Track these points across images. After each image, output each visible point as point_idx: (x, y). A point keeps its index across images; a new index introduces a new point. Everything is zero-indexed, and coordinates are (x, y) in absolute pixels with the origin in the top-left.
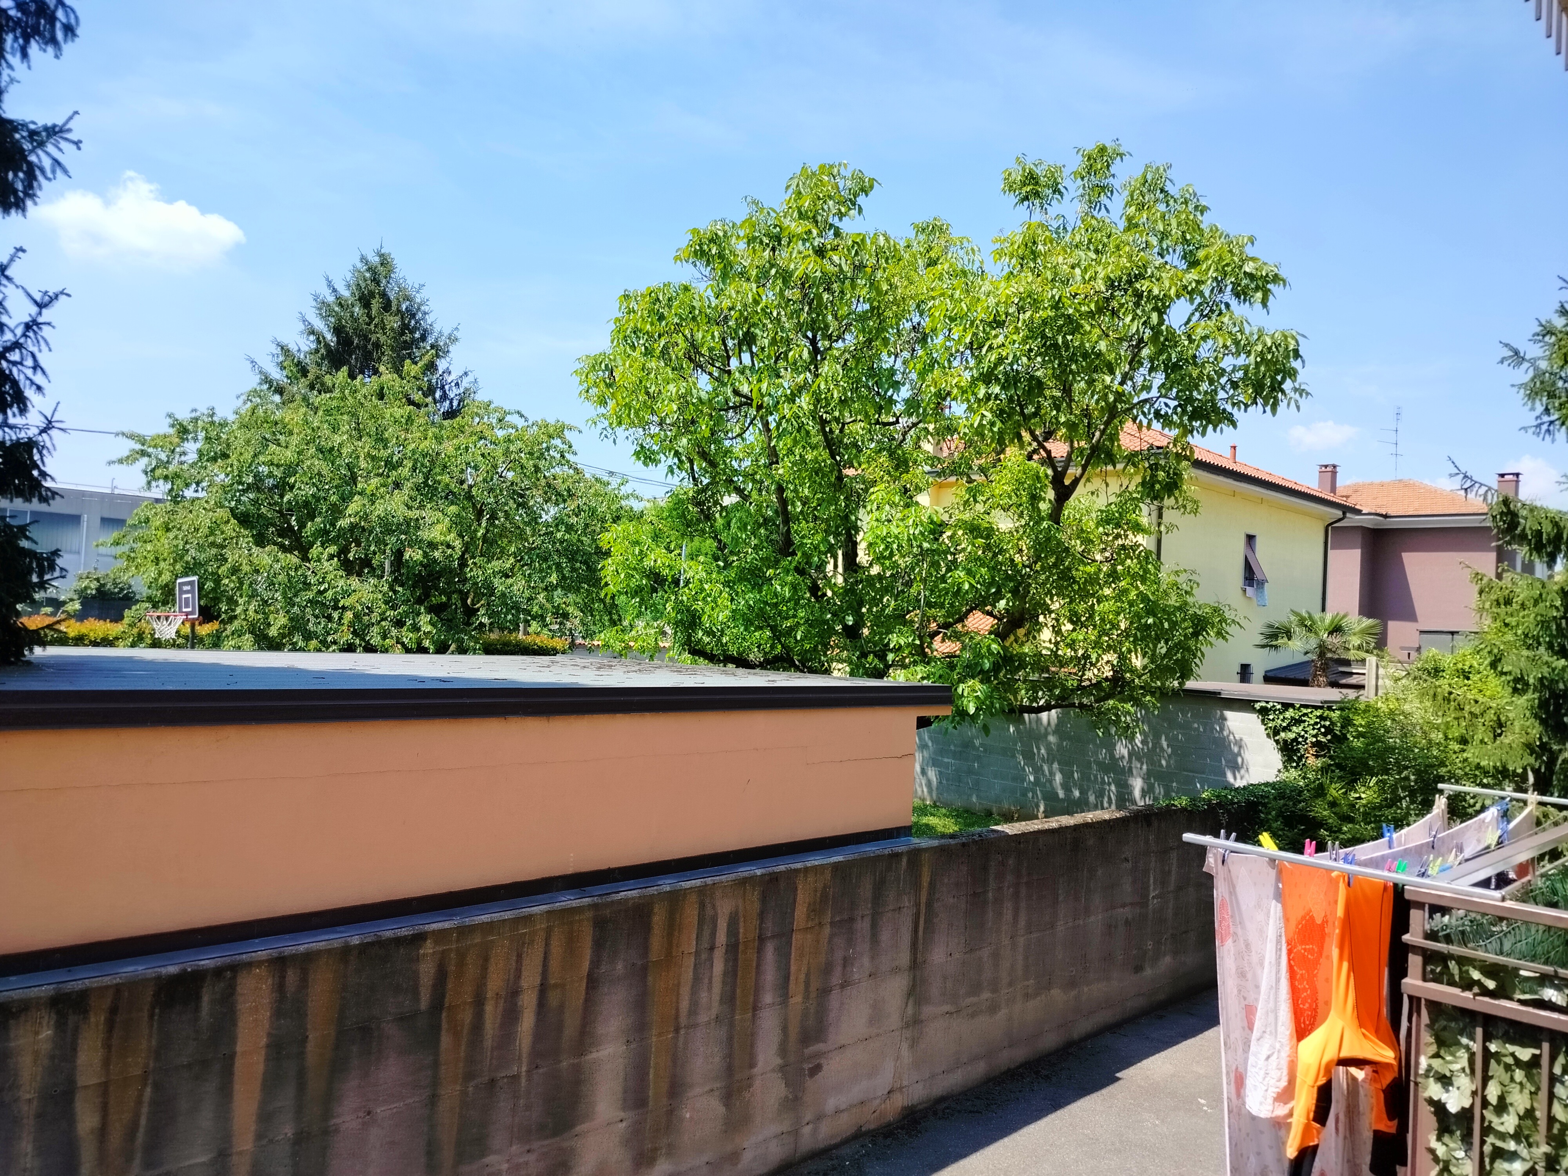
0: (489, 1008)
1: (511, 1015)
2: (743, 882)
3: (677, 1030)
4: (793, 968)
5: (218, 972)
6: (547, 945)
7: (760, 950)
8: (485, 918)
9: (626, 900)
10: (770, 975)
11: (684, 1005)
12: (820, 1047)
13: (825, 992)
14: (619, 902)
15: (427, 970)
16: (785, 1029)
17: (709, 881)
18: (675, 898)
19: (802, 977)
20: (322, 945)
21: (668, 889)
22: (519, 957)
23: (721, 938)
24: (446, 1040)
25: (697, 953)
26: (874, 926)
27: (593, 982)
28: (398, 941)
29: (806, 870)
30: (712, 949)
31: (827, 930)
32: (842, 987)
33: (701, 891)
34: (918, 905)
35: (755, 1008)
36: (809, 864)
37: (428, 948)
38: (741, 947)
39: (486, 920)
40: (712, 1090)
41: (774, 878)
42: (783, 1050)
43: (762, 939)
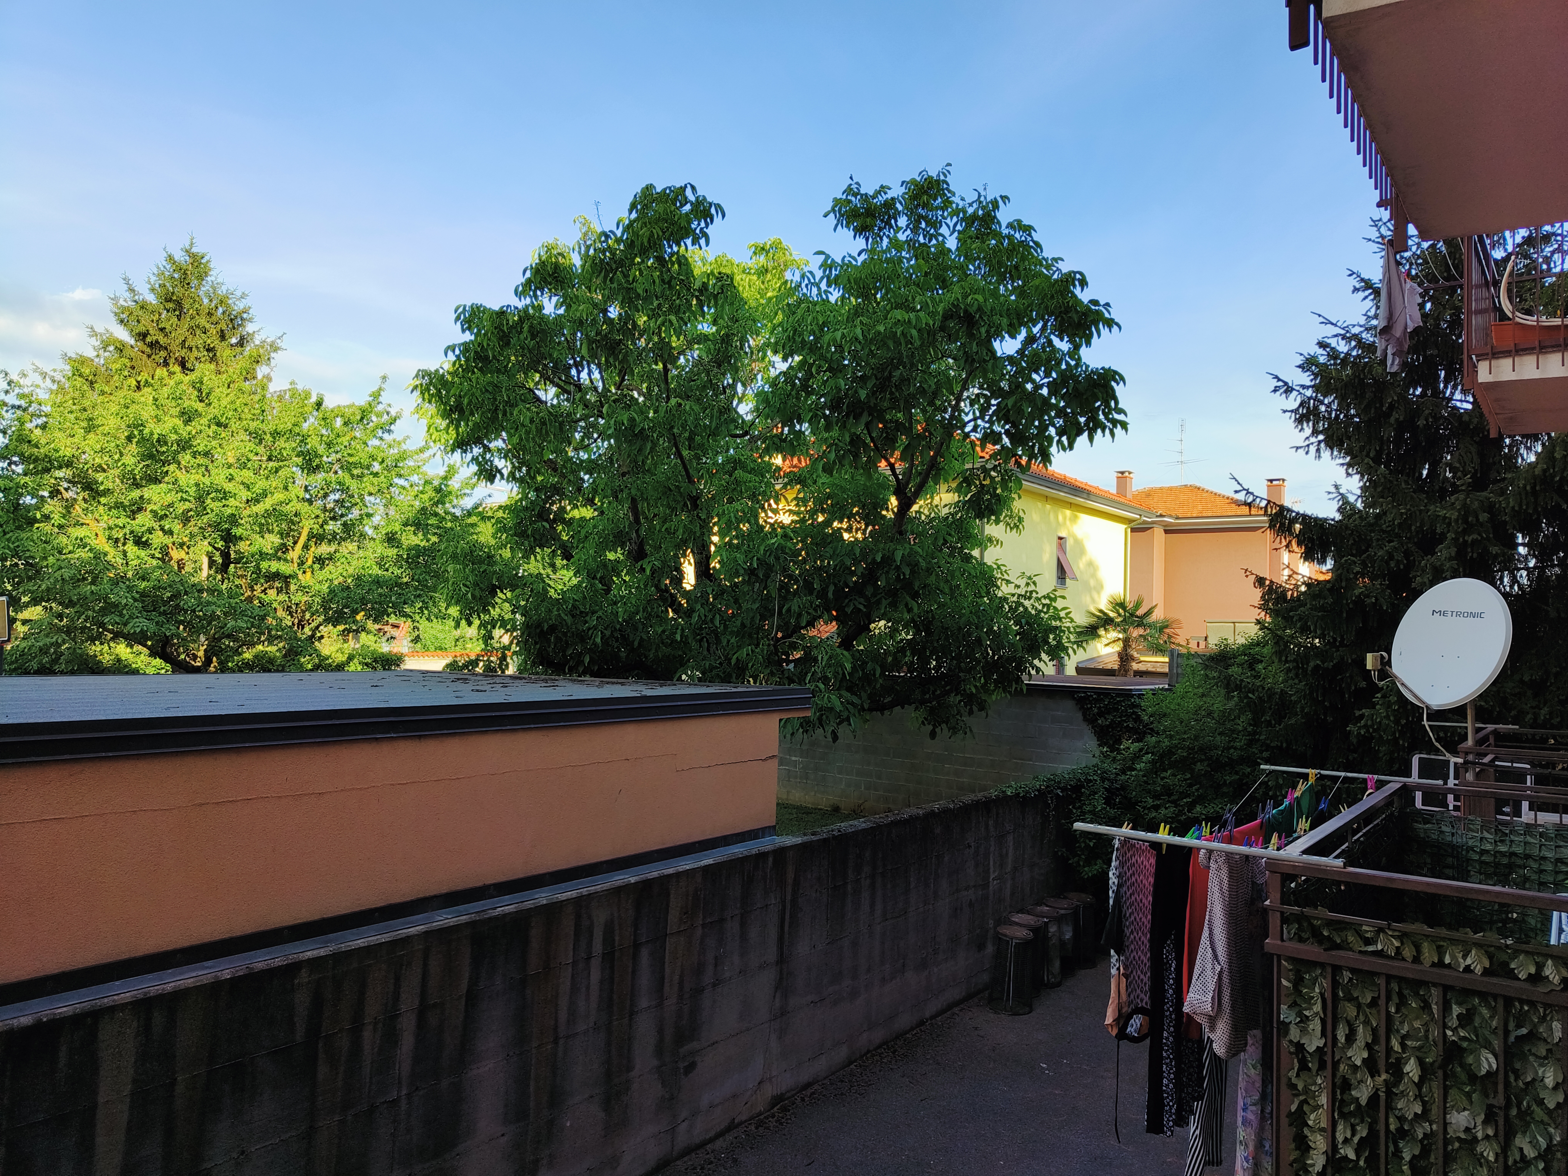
0: (367, 1034)
1: (391, 1037)
2: (618, 891)
3: (556, 1041)
4: (667, 971)
5: (76, 1020)
6: (425, 965)
7: (635, 957)
8: (361, 943)
9: (505, 916)
10: (645, 979)
11: (563, 1015)
12: (695, 1045)
13: (698, 991)
14: (496, 918)
15: (302, 1000)
16: (661, 1031)
17: (585, 891)
18: (552, 910)
19: (676, 978)
20: (190, 983)
21: (545, 902)
22: (397, 979)
23: (598, 948)
24: (323, 1070)
25: (575, 963)
26: (743, 925)
27: (472, 998)
28: (271, 973)
29: (678, 875)
30: (589, 958)
31: (699, 932)
32: (714, 985)
33: (578, 901)
34: (783, 902)
35: (632, 1014)
36: (680, 869)
37: (304, 976)
38: (617, 954)
39: (362, 945)
40: (592, 1097)
41: (646, 885)
42: (659, 1051)
43: (637, 946)
